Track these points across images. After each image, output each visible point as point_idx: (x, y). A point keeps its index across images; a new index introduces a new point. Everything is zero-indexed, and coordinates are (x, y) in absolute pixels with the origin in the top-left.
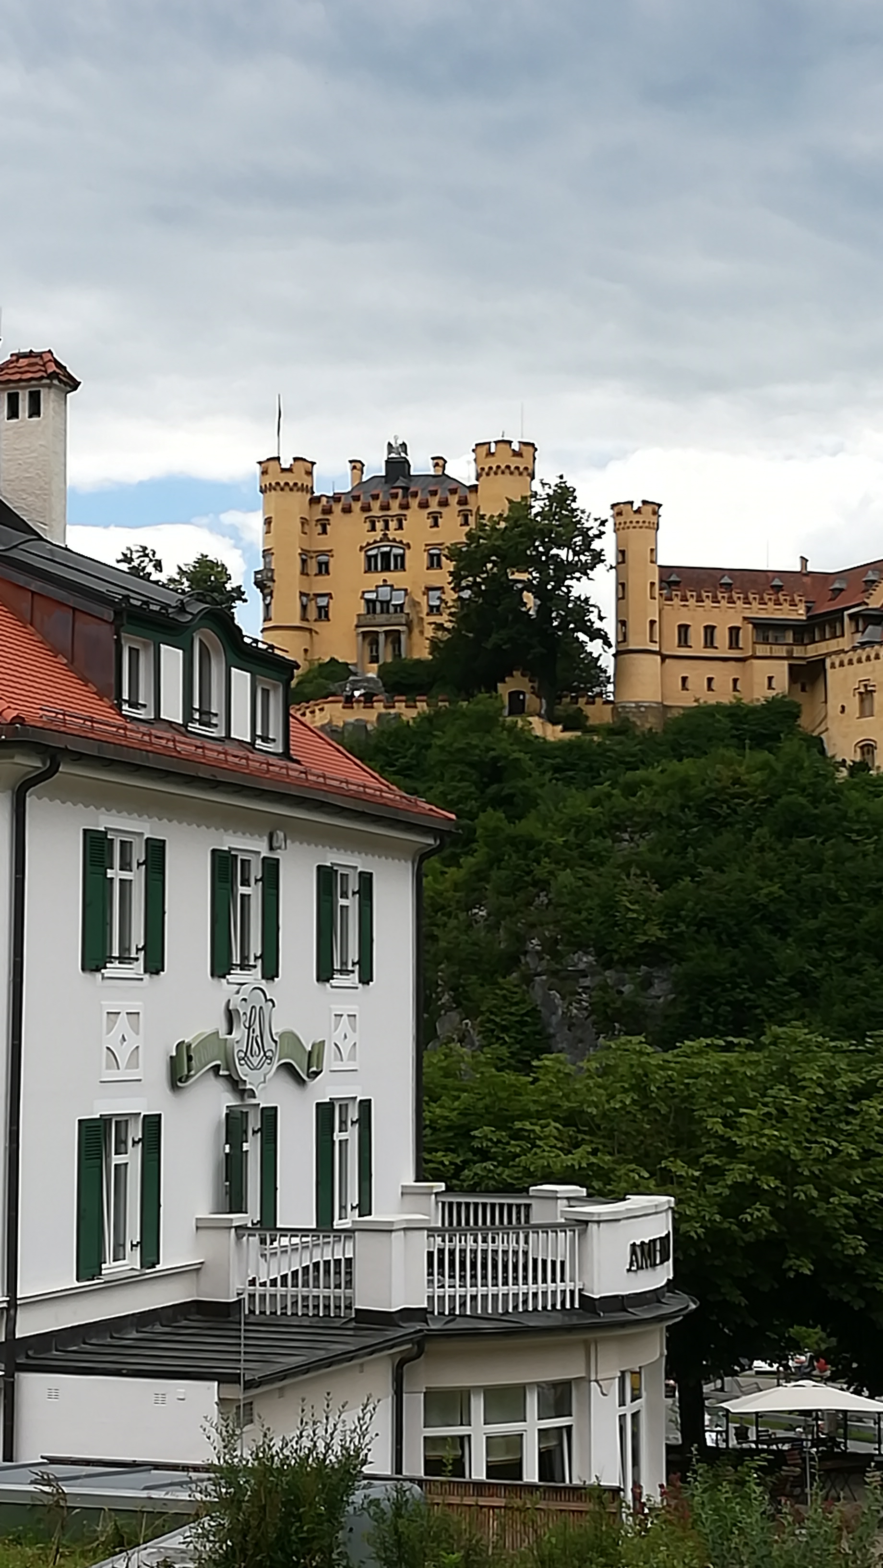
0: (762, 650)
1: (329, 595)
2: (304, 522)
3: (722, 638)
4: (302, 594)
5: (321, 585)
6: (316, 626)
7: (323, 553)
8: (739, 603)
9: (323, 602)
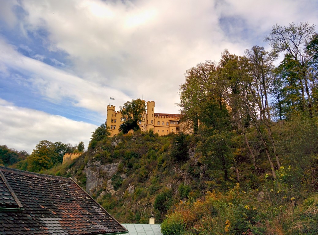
0: (171, 125)
1: (116, 126)
2: (112, 115)
3: (165, 123)
4: (111, 125)
5: (114, 124)
6: (114, 130)
7: (115, 119)
8: (168, 118)
9: (115, 126)
